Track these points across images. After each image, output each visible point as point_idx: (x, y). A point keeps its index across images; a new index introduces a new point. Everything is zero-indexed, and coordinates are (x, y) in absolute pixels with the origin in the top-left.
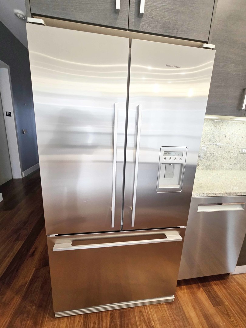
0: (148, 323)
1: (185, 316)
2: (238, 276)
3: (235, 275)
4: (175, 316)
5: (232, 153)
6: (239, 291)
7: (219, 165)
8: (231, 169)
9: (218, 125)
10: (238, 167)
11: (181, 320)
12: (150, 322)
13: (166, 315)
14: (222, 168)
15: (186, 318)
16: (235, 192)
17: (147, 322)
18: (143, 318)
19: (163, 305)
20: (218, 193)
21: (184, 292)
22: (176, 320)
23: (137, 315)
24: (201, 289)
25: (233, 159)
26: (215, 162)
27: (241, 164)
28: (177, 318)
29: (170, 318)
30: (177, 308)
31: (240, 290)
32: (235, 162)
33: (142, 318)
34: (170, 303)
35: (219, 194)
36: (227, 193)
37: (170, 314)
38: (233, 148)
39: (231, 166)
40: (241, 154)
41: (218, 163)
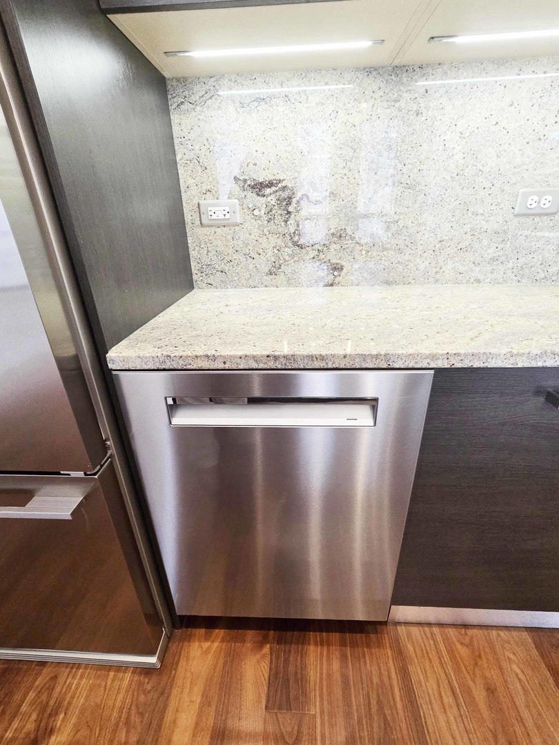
0: (46, 715)
1: (162, 719)
2: (415, 630)
3: (407, 624)
4: (134, 711)
5: (479, 217)
6: (386, 680)
7: (422, 267)
8: (478, 281)
9: (405, 95)
10: (509, 273)
11: (139, 729)
12: (55, 713)
13: (110, 703)
14: (438, 276)
15: (159, 726)
16: (315, 352)
17: (49, 710)
18: (45, 699)
19: (125, 672)
20: (234, 357)
21: (209, 649)
22: (127, 723)
23: (37, 687)
24: (267, 649)
25: (485, 242)
26: (407, 257)
27: (522, 261)
28: (135, 718)
29: (115, 714)
30: (157, 690)
31: (393, 675)
32: (491, 252)
33: (44, 697)
34: (147, 671)
35: (239, 361)
36: (276, 358)
37: (123, 702)
38: (482, 193)
39: (477, 269)
40: (522, 220)
41: (418, 260)
